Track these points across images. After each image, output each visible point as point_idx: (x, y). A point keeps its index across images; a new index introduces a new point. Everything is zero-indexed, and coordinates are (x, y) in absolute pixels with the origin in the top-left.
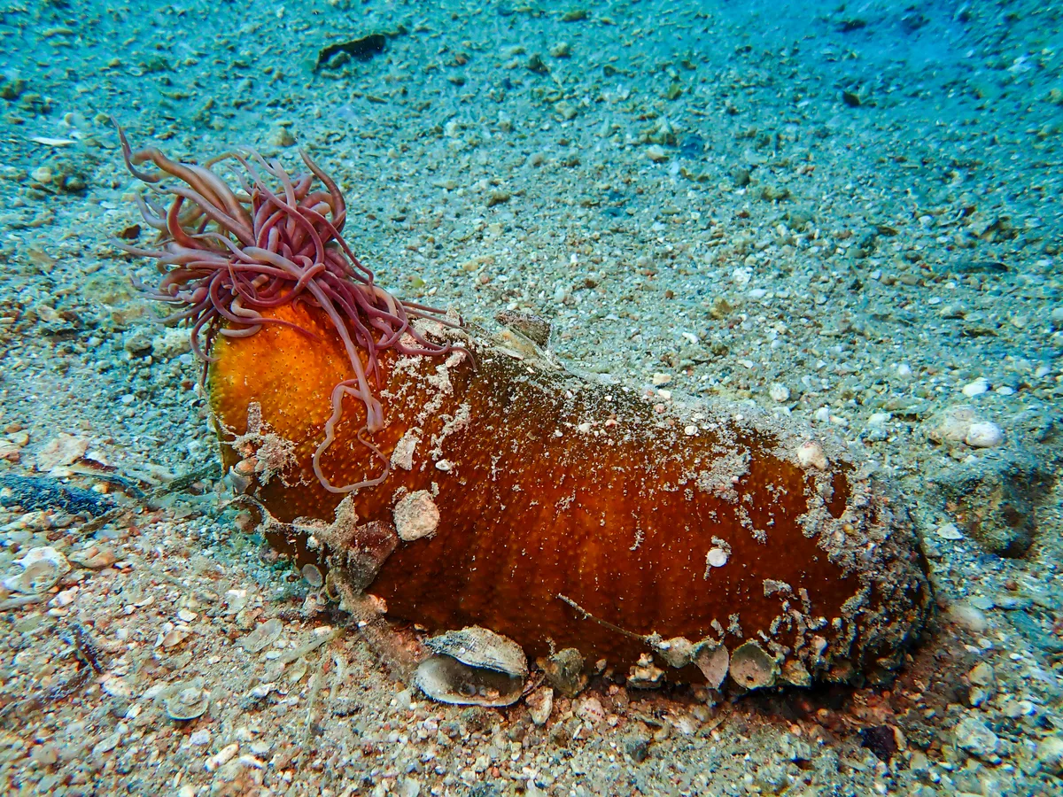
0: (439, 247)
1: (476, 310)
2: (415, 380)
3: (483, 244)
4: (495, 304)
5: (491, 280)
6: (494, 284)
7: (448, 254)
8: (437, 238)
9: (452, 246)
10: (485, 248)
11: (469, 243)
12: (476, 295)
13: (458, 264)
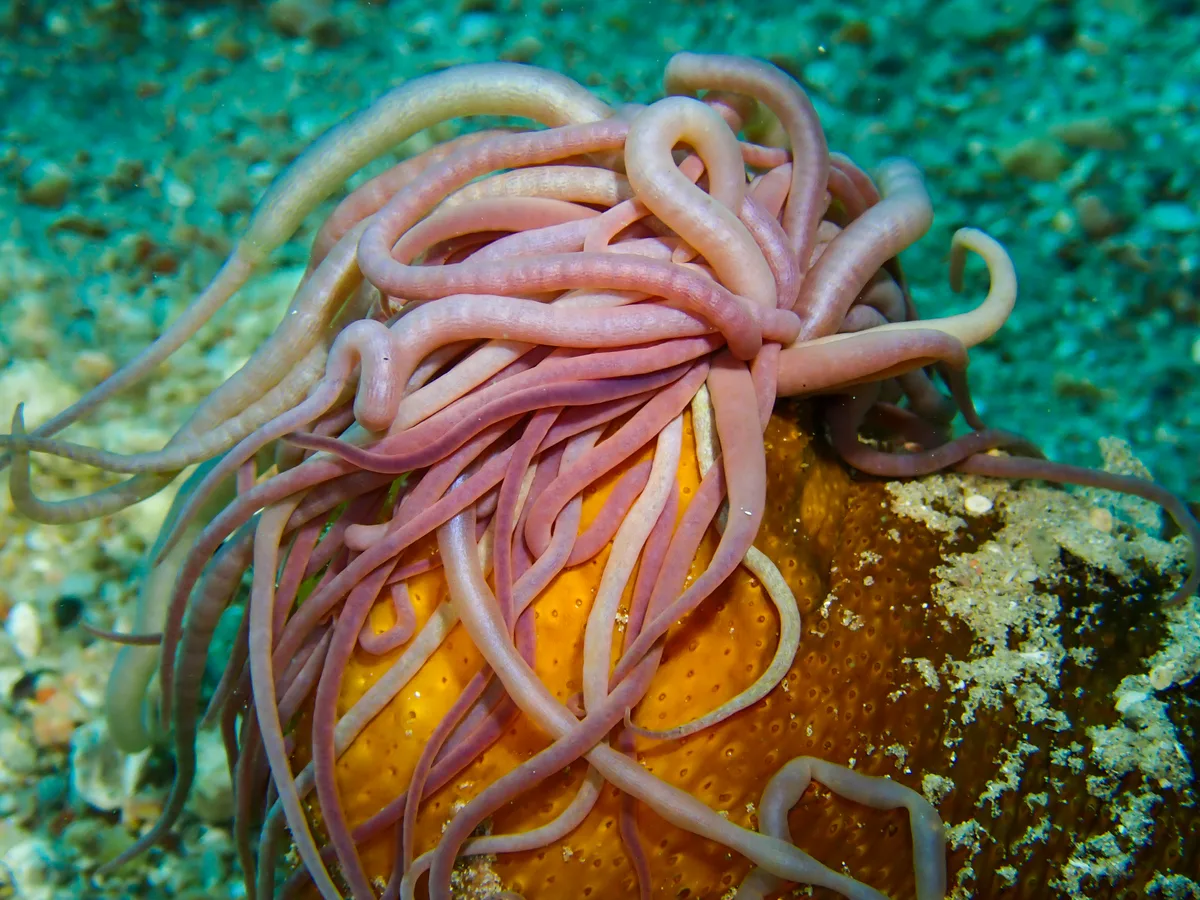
0: (890, 67)
1: (1066, 348)
2: (1043, 734)
3: (1074, 62)
4: (1145, 329)
5: (1123, 224)
6: (1136, 242)
7: (928, 96)
8: (879, 26)
9: (940, 64)
10: (1083, 78)
11: (1014, 55)
12: (1064, 284)
13: (976, 146)
